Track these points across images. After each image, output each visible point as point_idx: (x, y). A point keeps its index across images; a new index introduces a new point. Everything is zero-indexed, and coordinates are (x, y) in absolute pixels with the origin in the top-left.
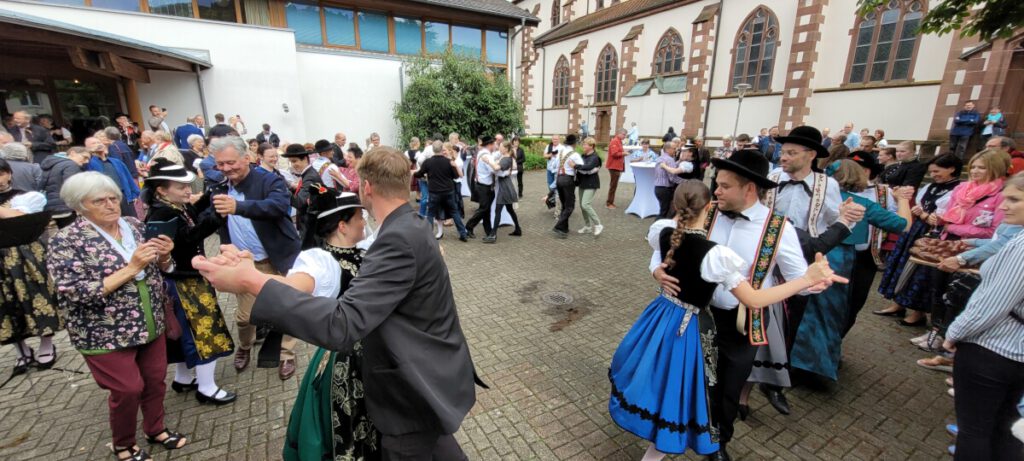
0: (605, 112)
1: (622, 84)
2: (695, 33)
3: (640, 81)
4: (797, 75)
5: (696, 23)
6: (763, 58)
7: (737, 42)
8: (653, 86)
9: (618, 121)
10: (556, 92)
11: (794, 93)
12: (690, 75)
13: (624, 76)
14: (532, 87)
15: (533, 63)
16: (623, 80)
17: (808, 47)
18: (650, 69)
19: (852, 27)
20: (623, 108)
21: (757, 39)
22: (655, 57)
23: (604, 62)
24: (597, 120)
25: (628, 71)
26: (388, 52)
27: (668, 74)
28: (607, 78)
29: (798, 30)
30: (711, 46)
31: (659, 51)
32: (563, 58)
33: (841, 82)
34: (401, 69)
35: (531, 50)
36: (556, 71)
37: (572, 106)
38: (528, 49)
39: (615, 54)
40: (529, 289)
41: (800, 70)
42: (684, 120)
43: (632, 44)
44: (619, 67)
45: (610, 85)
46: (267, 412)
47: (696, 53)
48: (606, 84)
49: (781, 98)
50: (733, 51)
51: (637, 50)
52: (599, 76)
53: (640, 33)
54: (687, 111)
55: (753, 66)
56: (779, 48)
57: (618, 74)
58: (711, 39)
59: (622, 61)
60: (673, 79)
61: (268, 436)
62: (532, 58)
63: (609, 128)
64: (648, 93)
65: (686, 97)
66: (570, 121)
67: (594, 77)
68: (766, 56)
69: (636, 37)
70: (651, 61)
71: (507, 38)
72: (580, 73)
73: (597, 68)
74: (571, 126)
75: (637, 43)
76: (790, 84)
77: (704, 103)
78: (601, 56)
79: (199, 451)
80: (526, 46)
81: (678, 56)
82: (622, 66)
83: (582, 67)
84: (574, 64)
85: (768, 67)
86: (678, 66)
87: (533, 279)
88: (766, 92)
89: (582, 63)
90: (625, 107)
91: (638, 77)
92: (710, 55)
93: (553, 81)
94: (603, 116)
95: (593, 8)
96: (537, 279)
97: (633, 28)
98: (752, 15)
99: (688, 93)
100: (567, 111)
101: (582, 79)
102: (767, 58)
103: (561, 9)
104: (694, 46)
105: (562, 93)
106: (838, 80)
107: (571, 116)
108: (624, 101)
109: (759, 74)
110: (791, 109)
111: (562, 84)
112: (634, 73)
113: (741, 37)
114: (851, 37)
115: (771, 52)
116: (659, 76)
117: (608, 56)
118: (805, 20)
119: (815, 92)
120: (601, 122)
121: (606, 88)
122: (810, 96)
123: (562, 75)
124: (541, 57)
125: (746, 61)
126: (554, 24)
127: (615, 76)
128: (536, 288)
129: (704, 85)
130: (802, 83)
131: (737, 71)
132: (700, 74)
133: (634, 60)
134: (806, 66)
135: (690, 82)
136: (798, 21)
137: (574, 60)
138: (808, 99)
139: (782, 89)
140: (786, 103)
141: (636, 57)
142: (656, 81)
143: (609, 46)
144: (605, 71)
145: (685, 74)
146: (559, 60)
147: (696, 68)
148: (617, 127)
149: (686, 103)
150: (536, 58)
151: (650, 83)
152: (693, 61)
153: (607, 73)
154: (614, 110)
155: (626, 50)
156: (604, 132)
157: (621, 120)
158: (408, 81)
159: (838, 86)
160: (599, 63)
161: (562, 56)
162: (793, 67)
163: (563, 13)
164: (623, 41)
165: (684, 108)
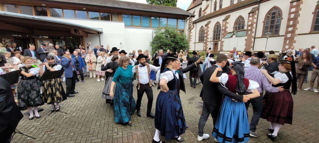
0: (216, 43)
1: (222, 34)
2: (249, 17)
3: (229, 33)
4: (290, 29)
5: (249, 14)
6: (276, 23)
7: (265, 19)
8: (234, 34)
9: (221, 46)
10: (200, 37)
11: (289, 35)
12: (247, 30)
13: (223, 32)
14: (192, 36)
15: (192, 29)
16: (223, 33)
17: (295, 19)
18: (233, 29)
19: (314, 11)
20: (222, 42)
21: (273, 17)
22: (234, 25)
23: (216, 27)
24: (213, 46)
25: (225, 30)
26: (149, 27)
27: (239, 30)
28: (217, 32)
29: (290, 13)
30: (255, 20)
31: (236, 23)
32: (202, 27)
33: (310, 31)
34: (153, 32)
35: (192, 25)
36: (200, 31)
37: (205, 41)
38: (191, 24)
39: (220, 25)
40: (191, 99)
41: (292, 27)
42: (245, 45)
43: (226, 21)
44: (221, 29)
45: (218, 35)
46: (113, 130)
47: (250, 23)
48: (217, 34)
49: (284, 37)
50: (264, 22)
51: (228, 23)
52: (214, 32)
53: (229, 17)
54: (246, 42)
55: (272, 27)
56: (282, 20)
57: (221, 31)
58: (255, 18)
59: (223, 27)
60: (241, 32)
61: (112, 137)
62: (192, 27)
63: (218, 48)
64: (232, 37)
65: (246, 38)
66: (204, 46)
67: (213, 32)
68: (277, 23)
69: (227, 19)
70: (233, 26)
71: (185, 21)
72: (208, 31)
73: (214, 29)
74: (204, 48)
75: (228, 21)
76: (287, 32)
77: (253, 40)
78: (215, 25)
79: (94, 139)
80: (190, 24)
81: (243, 24)
82: (222, 28)
83: (208, 29)
84: (206, 28)
85: (278, 27)
86: (243, 27)
87: (193, 96)
88: (278, 36)
89: (209, 28)
90: (224, 42)
91: (228, 32)
92: (255, 23)
93: (199, 34)
94: (216, 45)
95: (213, 11)
96: (194, 96)
97: (227, 16)
98: (272, 9)
99: (247, 36)
100: (203, 43)
101: (208, 33)
102: (277, 24)
103: (202, 12)
104: (249, 21)
105: (201, 38)
106: (308, 30)
107: (205, 45)
108: (223, 40)
109: (274, 29)
110: (288, 41)
111: (202, 35)
112: (227, 30)
113: (267, 17)
114: (313, 15)
115: (279, 22)
116: (236, 31)
117: (218, 26)
118: (293, 10)
119: (298, 35)
120: (215, 47)
121: (217, 35)
122: (296, 36)
123: (202, 32)
124: (195, 27)
125: (269, 25)
126: (199, 17)
127: (220, 32)
128: (193, 99)
129: (253, 34)
130: (293, 32)
131: (265, 29)
132: (251, 30)
133: (227, 26)
134: (294, 26)
135: (247, 33)
136: (290, 10)
137: (206, 27)
138: (295, 37)
139: (284, 34)
140: (286, 39)
141: (227, 25)
142: (235, 33)
143: (218, 22)
144: (216, 30)
145: (246, 30)
146: (201, 27)
147: (249, 28)
148: (221, 48)
149: (246, 40)
150: (193, 27)
151: (233, 33)
152: (248, 26)
153: (217, 31)
154: (219, 42)
155: (224, 23)
156: (216, 49)
157: (222, 46)
158: (154, 35)
159: (308, 32)
160: (215, 28)
161: (202, 26)
162: (288, 26)
163: (202, 13)
164: (223, 20)
165: (246, 41)
